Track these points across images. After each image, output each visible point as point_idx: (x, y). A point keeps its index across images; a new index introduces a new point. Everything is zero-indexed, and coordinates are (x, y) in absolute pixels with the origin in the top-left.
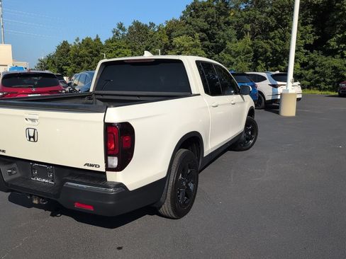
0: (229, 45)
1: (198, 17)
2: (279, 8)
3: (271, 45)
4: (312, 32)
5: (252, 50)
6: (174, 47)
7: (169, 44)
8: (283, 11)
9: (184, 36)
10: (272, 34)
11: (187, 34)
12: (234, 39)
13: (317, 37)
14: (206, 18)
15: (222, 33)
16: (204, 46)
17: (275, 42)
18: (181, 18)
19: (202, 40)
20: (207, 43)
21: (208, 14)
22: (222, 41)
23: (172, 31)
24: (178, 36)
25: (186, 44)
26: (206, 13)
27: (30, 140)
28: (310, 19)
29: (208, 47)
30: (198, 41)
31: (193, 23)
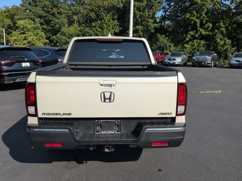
0: (64, 29)
1: (36, 6)
2: (97, 7)
3: (94, 31)
4: (118, 25)
5: (80, 34)
6: (17, 28)
7: (12, 25)
8: (100, 9)
9: (27, 20)
10: (94, 24)
11: (29, 18)
12: (67, 26)
13: (121, 29)
14: (43, 7)
15: (57, 20)
16: (43, 29)
17: (97, 30)
18: (21, 5)
19: (42, 24)
20: (45, 27)
21: (45, 5)
22: (58, 26)
23: (14, 15)
24: (20, 19)
25: (29, 27)
26: (43, 4)
27: (105, 101)
28: (116, 17)
29: (46, 30)
30: (39, 25)
31: (33, 10)
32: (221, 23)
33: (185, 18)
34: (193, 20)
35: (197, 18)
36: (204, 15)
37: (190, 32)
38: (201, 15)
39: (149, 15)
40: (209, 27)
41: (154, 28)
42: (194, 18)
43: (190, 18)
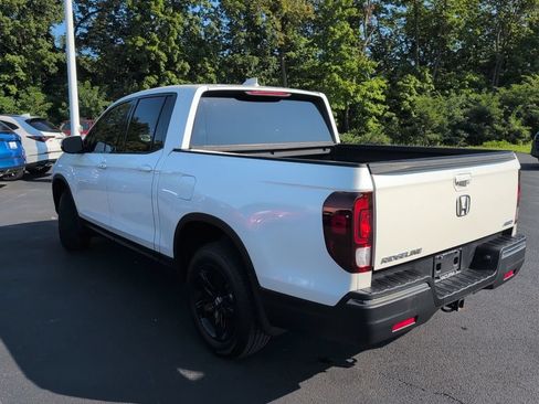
27: (460, 215)
32: (207, 64)
33: (134, 46)
34: (154, 52)
35: (161, 48)
36: (174, 44)
37: (148, 78)
38: (168, 43)
39: (38, 29)
40: (183, 69)
41: (57, 64)
42: (155, 48)
43: (148, 48)
